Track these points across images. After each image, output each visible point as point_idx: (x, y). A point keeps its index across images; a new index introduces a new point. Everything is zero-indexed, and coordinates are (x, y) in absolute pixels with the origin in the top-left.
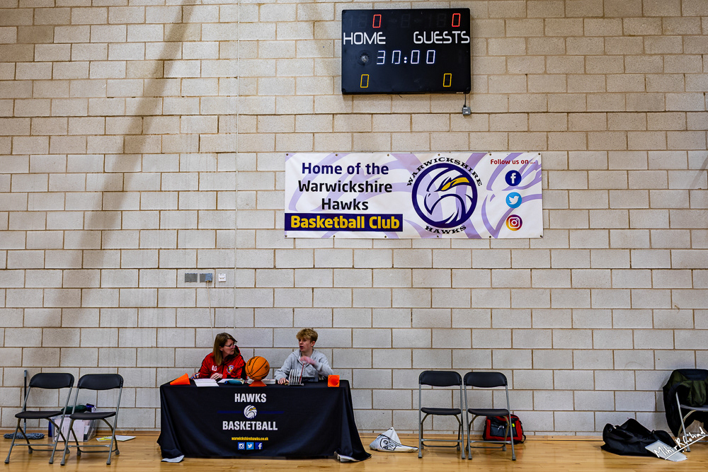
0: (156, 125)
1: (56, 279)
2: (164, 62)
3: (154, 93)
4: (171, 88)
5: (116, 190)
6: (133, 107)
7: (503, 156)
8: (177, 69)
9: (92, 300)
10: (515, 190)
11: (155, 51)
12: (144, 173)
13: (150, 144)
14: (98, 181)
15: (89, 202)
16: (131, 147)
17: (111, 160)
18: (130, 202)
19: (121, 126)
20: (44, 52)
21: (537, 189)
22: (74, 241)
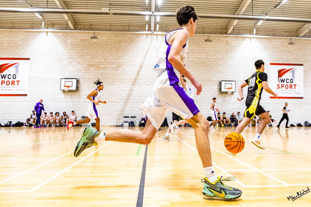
0: (138, 81)
1: (122, 103)
2: (139, 71)
3: (137, 76)
4: (140, 75)
5: (131, 90)
6: (134, 78)
7: (189, 86)
8: (141, 72)
9: (128, 107)
10: (190, 91)
11: (138, 69)
12: (136, 88)
13: (137, 83)
14: (129, 89)
15: (127, 92)
16: (134, 84)
17: (131, 86)
18: (133, 92)
19: (133, 80)
20: (120, 69)
21: (193, 91)
22: (125, 98)
